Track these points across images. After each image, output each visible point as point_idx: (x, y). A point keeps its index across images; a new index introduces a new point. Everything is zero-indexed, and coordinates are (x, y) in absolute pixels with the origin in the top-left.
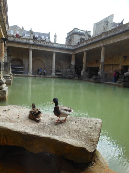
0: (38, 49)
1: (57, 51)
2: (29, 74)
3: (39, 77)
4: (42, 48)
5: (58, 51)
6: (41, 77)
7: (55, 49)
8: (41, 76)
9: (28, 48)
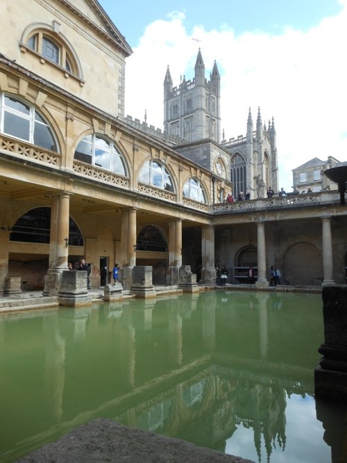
0: (278, 219)
1: (332, 212)
2: (257, 284)
3: (284, 291)
4: (286, 215)
5: (337, 212)
6: (287, 291)
7: (325, 210)
8: (289, 289)
9: (253, 221)
